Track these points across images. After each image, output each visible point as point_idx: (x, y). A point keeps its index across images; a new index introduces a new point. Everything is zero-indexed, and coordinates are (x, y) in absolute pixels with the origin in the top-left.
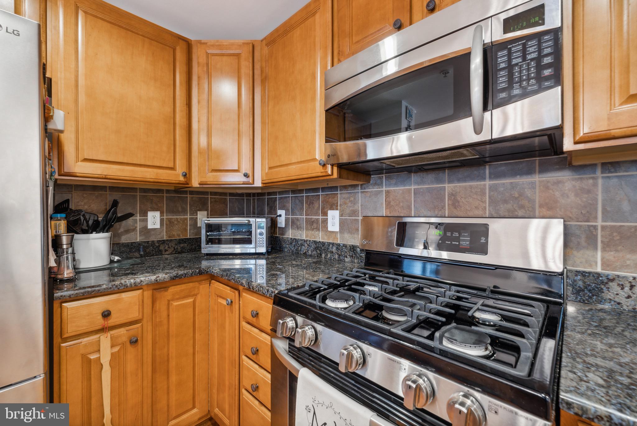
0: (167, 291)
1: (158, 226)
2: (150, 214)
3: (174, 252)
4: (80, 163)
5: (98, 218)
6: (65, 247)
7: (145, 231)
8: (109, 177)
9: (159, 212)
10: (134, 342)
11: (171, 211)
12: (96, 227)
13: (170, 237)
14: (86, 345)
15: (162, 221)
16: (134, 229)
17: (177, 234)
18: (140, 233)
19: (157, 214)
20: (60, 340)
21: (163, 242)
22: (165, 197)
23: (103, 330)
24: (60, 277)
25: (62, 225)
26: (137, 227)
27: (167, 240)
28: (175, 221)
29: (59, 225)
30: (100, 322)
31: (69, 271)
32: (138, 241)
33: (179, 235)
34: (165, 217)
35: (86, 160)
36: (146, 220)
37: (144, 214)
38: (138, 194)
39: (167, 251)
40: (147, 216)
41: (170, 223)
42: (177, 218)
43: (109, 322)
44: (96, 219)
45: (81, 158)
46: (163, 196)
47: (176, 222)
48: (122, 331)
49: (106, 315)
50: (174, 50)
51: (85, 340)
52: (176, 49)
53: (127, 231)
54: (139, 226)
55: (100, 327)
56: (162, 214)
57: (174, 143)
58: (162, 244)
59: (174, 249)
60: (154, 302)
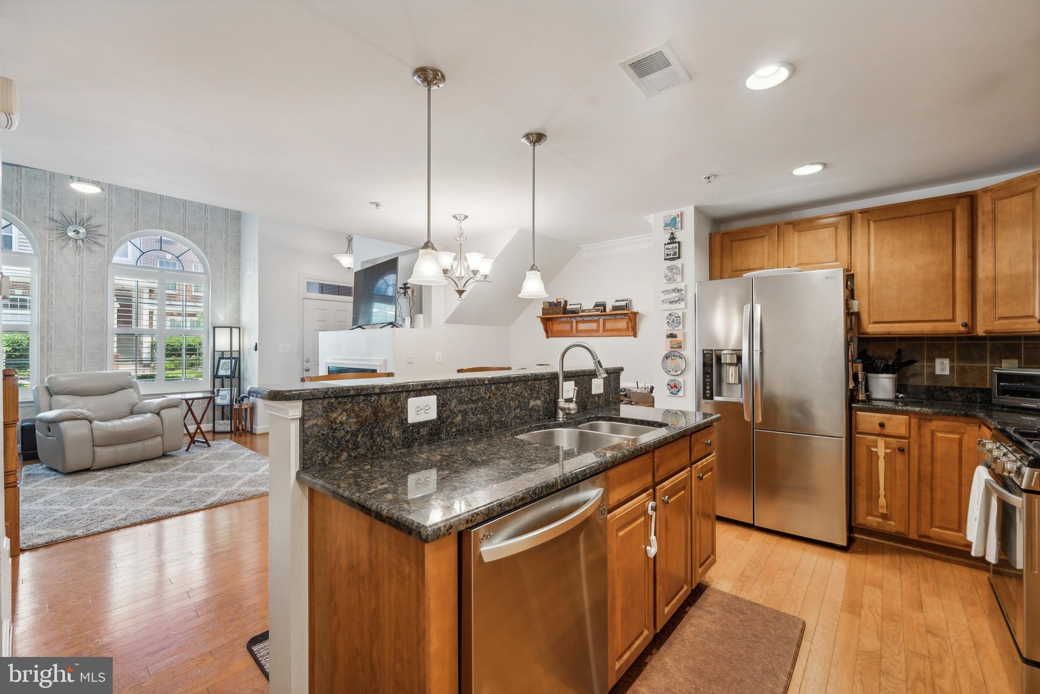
0: (931, 422)
1: (947, 372)
2: (938, 362)
3: (966, 401)
4: (871, 325)
5: (888, 363)
6: (860, 380)
7: (933, 375)
8: (891, 333)
9: (948, 359)
10: (902, 450)
11: (962, 358)
12: (886, 370)
13: (961, 385)
14: (869, 440)
15: (952, 369)
16: (922, 374)
17: (971, 381)
18: (927, 378)
19: (947, 362)
20: (855, 433)
21: (953, 389)
22: (956, 344)
23: (879, 435)
24: (857, 398)
25: (860, 367)
26: (924, 372)
27: (958, 387)
28: (969, 368)
29: (858, 367)
30: (878, 429)
31: (862, 396)
32: (925, 384)
33: (974, 384)
34: (956, 364)
35: (875, 323)
36: (934, 366)
37: (932, 360)
38: (925, 342)
39: (958, 398)
40: (935, 363)
41: (963, 370)
42: (971, 366)
43: (884, 431)
44: (886, 363)
45: (872, 321)
46: (954, 344)
47: (970, 370)
48: (893, 440)
49: (882, 425)
50: (953, 213)
51: (869, 437)
52: (955, 209)
53: (915, 375)
54: (926, 371)
55: (877, 433)
56: (952, 361)
57: (953, 297)
58: (952, 390)
59: (967, 397)
60: (919, 427)
